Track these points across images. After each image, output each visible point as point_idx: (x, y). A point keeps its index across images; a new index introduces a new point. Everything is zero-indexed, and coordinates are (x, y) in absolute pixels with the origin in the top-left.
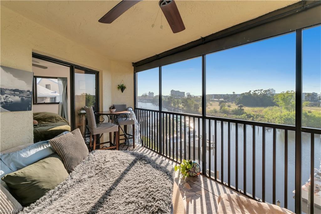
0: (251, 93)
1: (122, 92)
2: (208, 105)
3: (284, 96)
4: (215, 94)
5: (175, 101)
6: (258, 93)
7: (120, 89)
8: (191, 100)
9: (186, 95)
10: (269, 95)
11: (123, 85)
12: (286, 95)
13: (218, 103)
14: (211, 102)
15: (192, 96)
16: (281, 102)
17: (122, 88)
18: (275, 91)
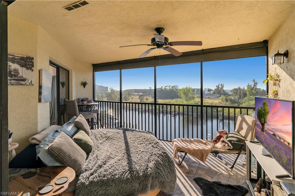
0: (163, 89)
1: (84, 87)
2: (130, 99)
3: (185, 91)
4: (135, 89)
5: (100, 96)
6: (168, 88)
7: (83, 86)
8: (114, 94)
9: (109, 90)
10: (174, 90)
11: (86, 82)
12: (185, 90)
13: (138, 97)
14: (132, 96)
15: (115, 91)
16: (183, 95)
17: (84, 84)
18: (178, 87)
